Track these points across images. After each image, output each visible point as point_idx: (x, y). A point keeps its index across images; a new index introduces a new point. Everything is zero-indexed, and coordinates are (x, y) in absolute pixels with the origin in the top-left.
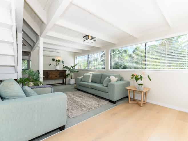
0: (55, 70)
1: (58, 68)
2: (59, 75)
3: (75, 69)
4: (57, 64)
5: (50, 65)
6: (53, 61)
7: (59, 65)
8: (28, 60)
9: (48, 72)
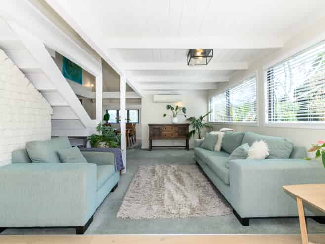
0: (171, 123)
1: (176, 121)
2: (177, 132)
3: (209, 121)
4: (174, 113)
5: (165, 115)
6: (168, 109)
7: (177, 116)
8: (138, 110)
9: (161, 126)
